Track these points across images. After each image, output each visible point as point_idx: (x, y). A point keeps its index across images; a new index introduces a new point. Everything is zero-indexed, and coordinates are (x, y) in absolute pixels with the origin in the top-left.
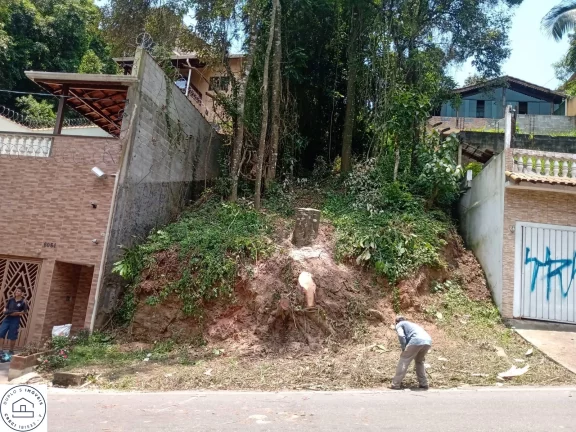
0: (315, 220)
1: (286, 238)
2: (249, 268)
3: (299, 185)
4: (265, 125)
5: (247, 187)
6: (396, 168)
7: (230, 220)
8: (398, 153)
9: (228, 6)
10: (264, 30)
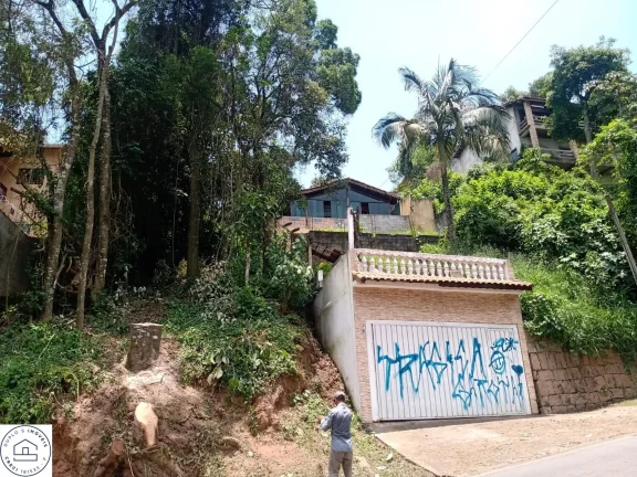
0: (155, 337)
1: (119, 362)
2: (67, 406)
3: (137, 294)
4: (90, 226)
5: (65, 302)
6: (247, 271)
7: (42, 345)
9: (43, 90)
10: (89, 120)
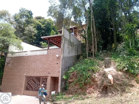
0: (110, 61)
1: (103, 66)
2: (94, 75)
3: (104, 52)
4: (93, 39)
5: (91, 55)
6: (130, 44)
7: (88, 63)
8: (130, 40)
10: (90, 17)
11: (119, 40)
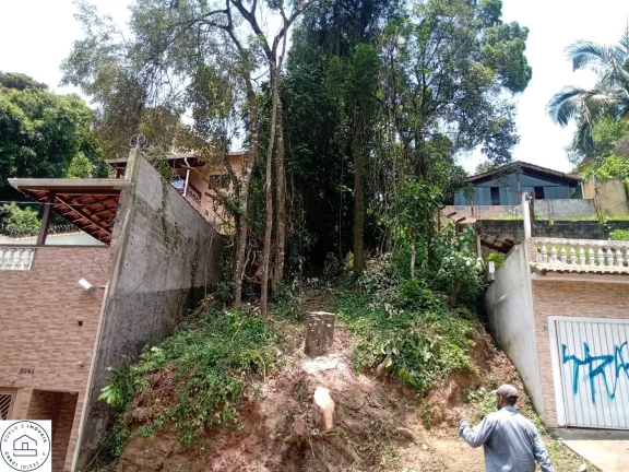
0: (329, 325)
1: (298, 346)
2: (256, 385)
3: (310, 285)
4: (269, 224)
5: (252, 291)
6: (413, 263)
7: (234, 330)
8: (413, 247)
9: (227, 104)
10: (265, 127)
11: (375, 239)
